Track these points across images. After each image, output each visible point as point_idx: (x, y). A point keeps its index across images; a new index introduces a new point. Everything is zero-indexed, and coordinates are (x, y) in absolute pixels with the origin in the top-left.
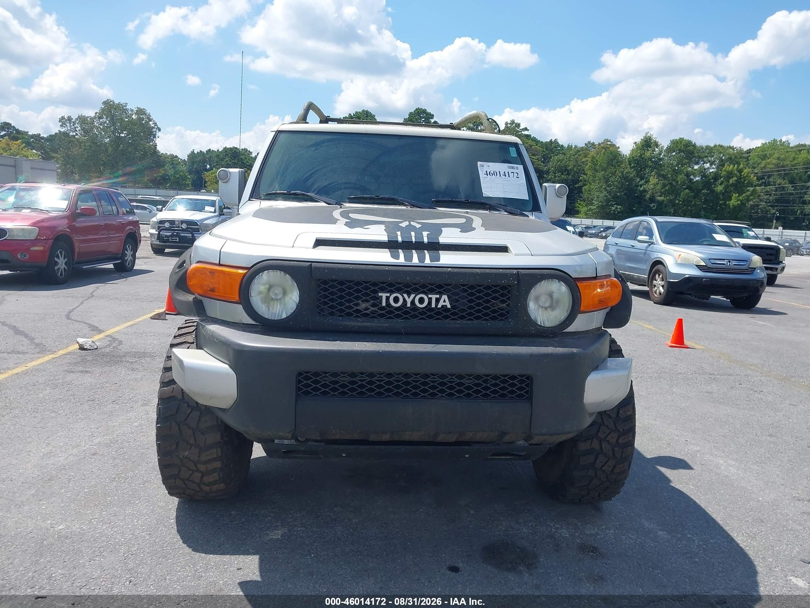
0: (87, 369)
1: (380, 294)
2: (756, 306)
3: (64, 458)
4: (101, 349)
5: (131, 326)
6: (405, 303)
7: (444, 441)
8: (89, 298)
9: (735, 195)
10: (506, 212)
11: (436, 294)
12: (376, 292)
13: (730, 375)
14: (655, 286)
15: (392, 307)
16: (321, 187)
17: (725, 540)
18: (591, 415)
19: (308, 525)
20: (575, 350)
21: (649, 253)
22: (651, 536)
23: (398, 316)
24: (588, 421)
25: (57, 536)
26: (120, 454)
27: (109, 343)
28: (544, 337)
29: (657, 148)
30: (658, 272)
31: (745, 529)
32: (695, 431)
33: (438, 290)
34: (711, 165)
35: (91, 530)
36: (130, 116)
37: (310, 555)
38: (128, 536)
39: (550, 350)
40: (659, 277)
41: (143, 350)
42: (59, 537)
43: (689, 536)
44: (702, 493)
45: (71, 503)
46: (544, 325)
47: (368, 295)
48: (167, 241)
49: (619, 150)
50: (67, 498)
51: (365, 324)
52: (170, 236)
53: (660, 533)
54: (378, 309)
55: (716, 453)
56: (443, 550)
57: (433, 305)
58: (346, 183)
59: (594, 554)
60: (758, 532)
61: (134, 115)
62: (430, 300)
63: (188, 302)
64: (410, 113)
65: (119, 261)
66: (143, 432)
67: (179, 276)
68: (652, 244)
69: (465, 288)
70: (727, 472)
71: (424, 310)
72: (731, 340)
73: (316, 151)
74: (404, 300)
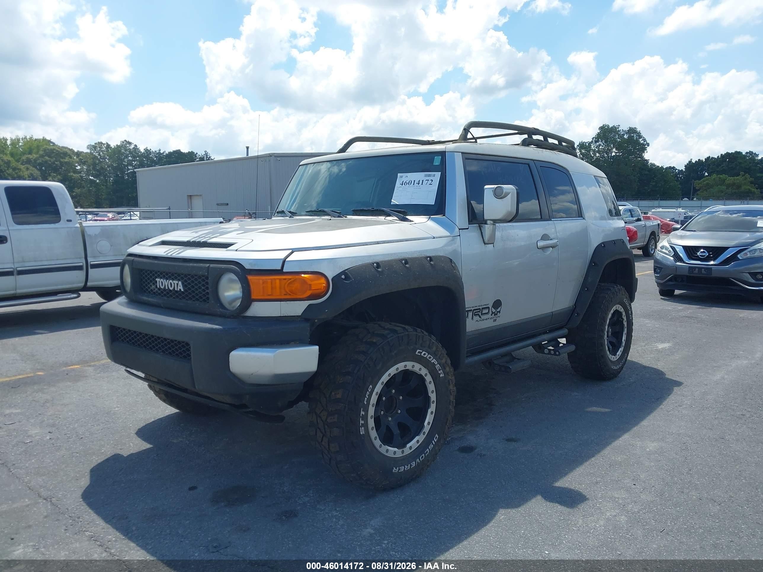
6: (165, 286)
11: (177, 280)
12: (156, 278)
23: (165, 295)
33: (178, 278)
36: (622, 136)
54: (158, 289)
57: (176, 289)
61: (626, 135)
62: (174, 285)
69: (189, 277)
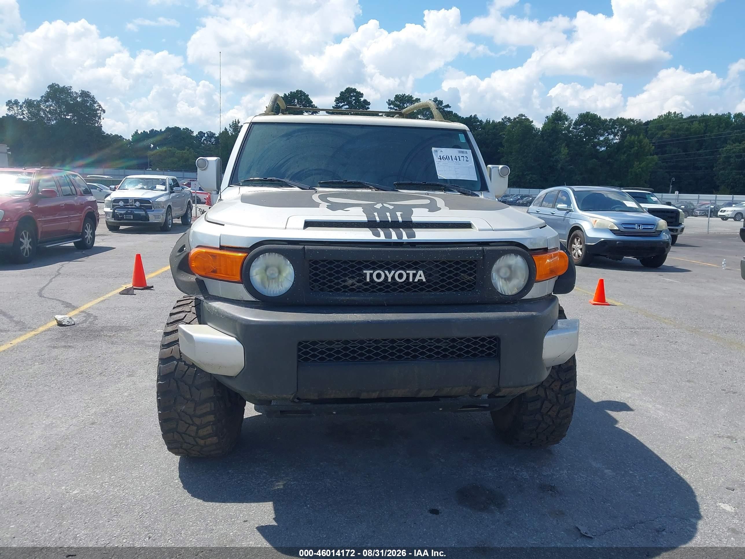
0: (69, 344)
1: (364, 272)
2: (663, 264)
3: (66, 429)
4: (78, 324)
5: (103, 301)
6: (387, 278)
7: (425, 396)
8: (56, 276)
9: (636, 163)
10: (459, 192)
11: (413, 269)
12: (361, 269)
13: (648, 328)
14: (574, 249)
15: (375, 282)
16: (294, 174)
17: (661, 474)
18: (548, 368)
19: (300, 479)
20: (534, 313)
21: (568, 219)
22: (598, 474)
23: (380, 290)
24: (546, 374)
25: (73, 500)
26: (117, 423)
27: (85, 318)
28: (505, 304)
29: (566, 121)
30: (576, 236)
31: (677, 464)
32: (625, 380)
33: (415, 266)
34: (615, 136)
35: (104, 493)
36: (75, 99)
37: (306, 506)
38: (139, 497)
39: (514, 314)
40: (577, 241)
41: (118, 324)
42: (76, 501)
43: (631, 472)
44: (637, 435)
45: (80, 469)
46: (505, 293)
47: (353, 272)
48: (122, 219)
49: (532, 124)
50: (76, 465)
51: (353, 298)
52: (124, 214)
53: (606, 471)
54: (363, 284)
55: (644, 399)
56: (422, 496)
57: (411, 280)
58: (315, 170)
59: (553, 493)
60: (688, 466)
61: (79, 98)
62: (408, 275)
63: (191, 283)
64: (341, 92)
65: (79, 240)
66: (134, 401)
67: (181, 259)
68: (570, 211)
69: (438, 263)
70: (655, 415)
71: (403, 284)
72: (645, 297)
73: (288, 141)
74: (386, 276)
